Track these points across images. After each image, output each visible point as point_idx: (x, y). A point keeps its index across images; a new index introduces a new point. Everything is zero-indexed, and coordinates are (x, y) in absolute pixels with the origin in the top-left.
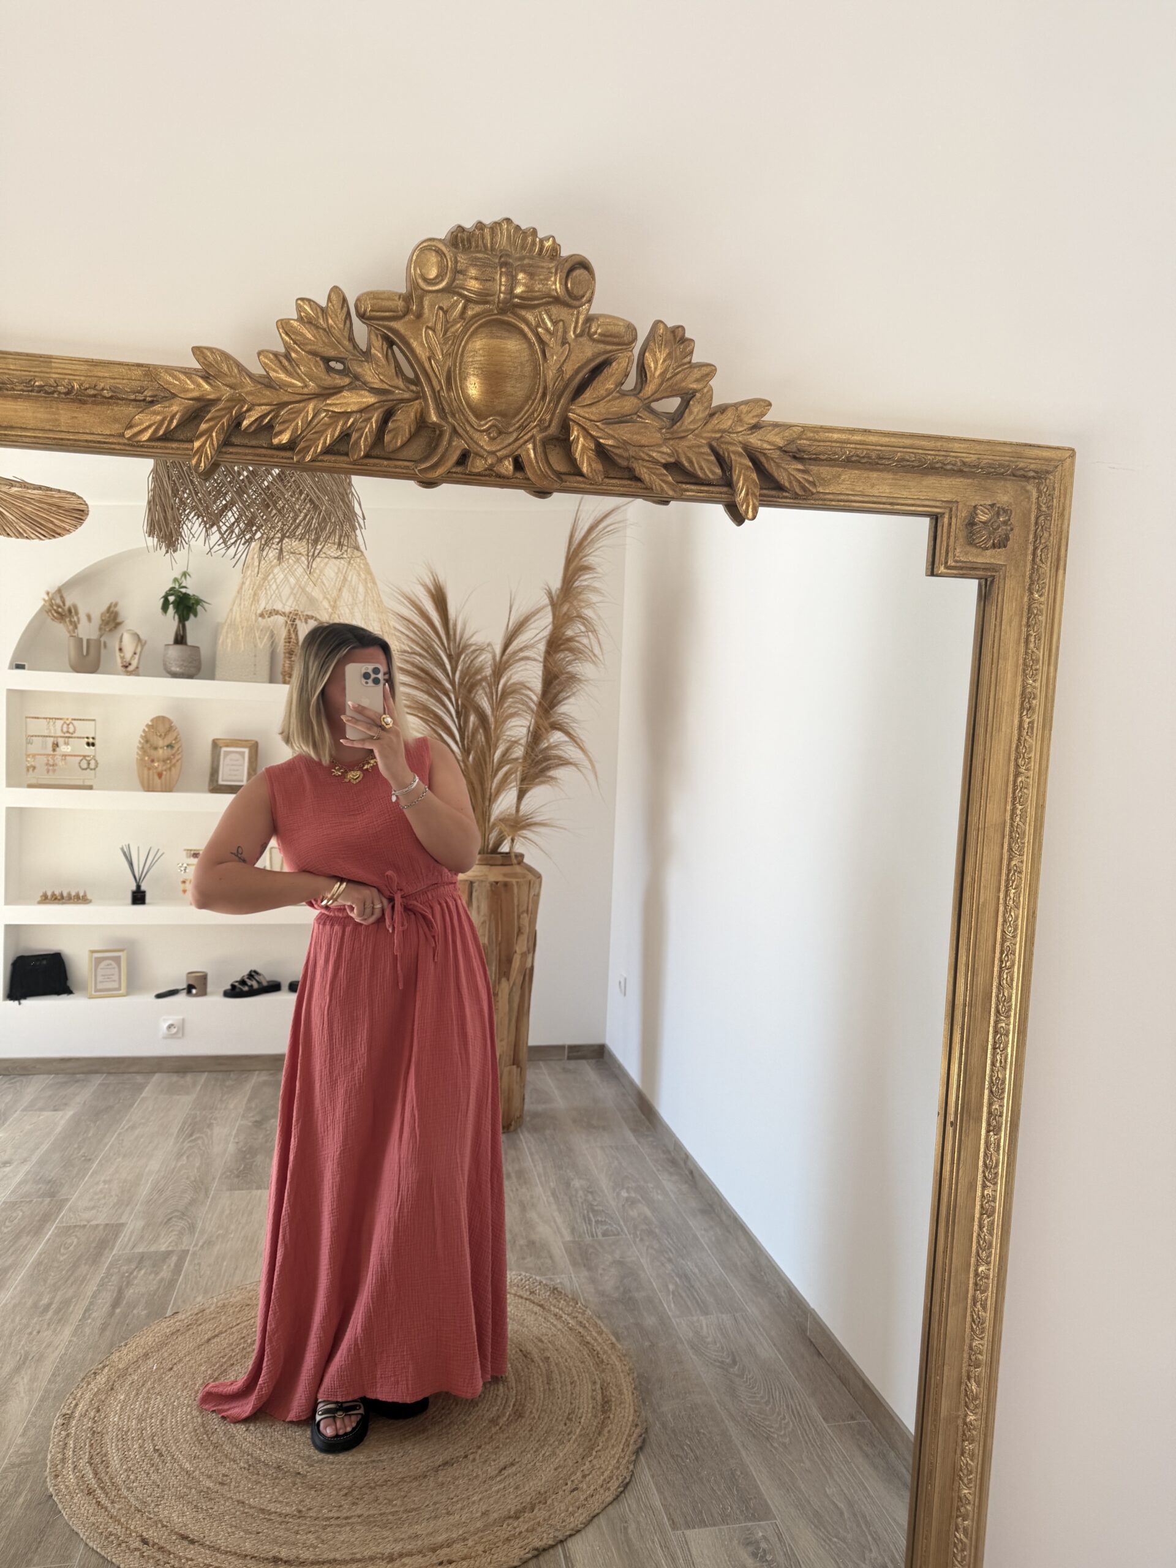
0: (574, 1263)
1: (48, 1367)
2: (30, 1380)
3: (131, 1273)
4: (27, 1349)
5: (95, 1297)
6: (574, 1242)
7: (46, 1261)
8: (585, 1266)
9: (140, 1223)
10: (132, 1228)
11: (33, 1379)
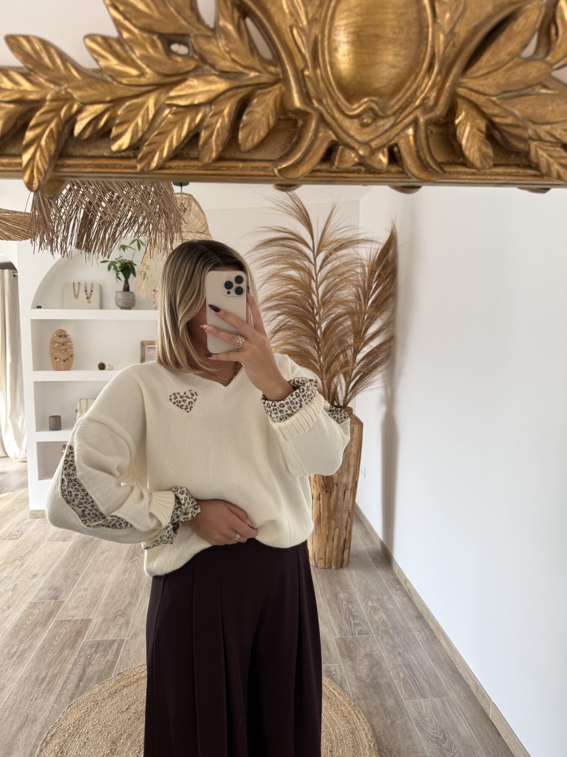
0: (342, 655)
1: (38, 727)
2: (27, 737)
3: (92, 656)
4: (28, 712)
5: (70, 673)
6: (342, 639)
7: (47, 645)
8: (348, 657)
9: (101, 619)
10: (95, 621)
11: (28, 737)
